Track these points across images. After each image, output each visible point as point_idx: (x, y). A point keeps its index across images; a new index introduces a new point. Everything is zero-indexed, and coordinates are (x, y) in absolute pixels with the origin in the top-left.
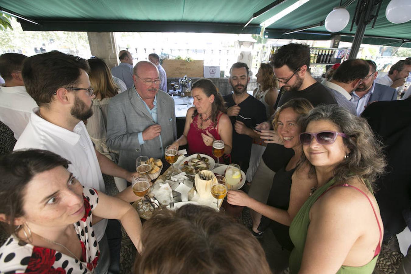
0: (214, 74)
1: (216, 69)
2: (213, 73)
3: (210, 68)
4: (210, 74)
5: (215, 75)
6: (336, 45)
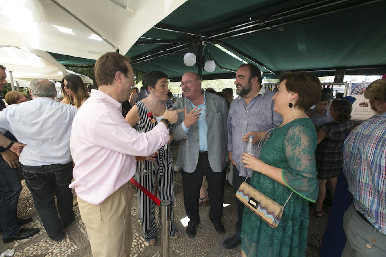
6: (338, 80)
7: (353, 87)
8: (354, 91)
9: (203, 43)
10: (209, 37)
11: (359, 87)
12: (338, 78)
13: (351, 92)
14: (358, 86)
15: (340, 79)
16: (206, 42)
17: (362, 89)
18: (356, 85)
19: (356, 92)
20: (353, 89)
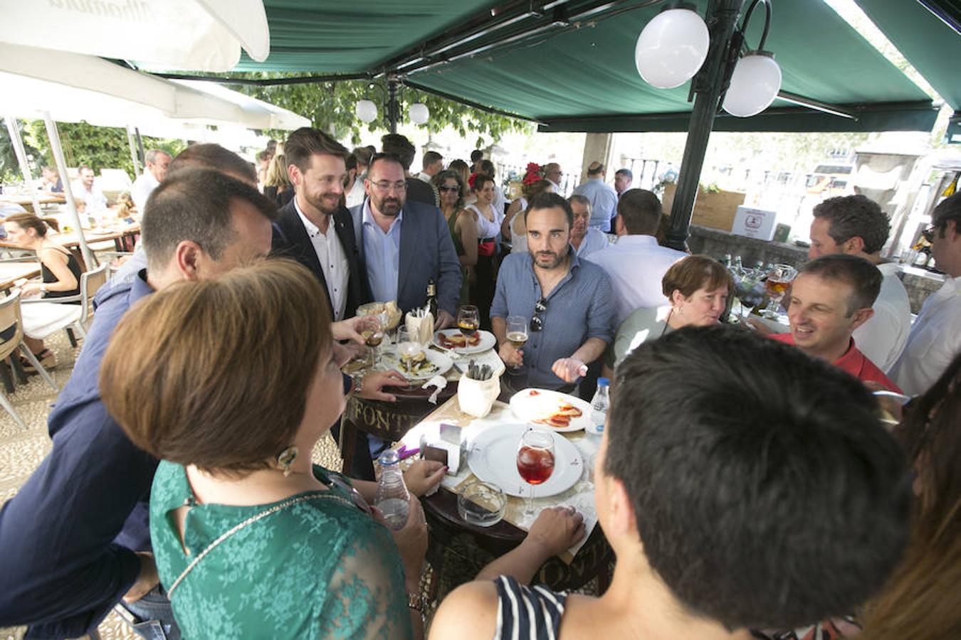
0: (754, 229)
1: (763, 217)
2: (754, 227)
3: (749, 212)
4: (745, 227)
5: (756, 231)
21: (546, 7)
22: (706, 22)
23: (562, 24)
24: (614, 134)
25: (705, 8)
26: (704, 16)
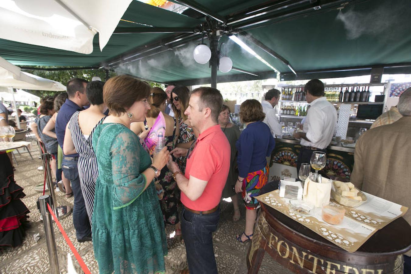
6: (376, 80)
7: (393, 88)
8: (394, 93)
9: (218, 33)
10: (228, 24)
11: (400, 87)
12: (375, 77)
13: (391, 94)
14: (398, 87)
15: (377, 79)
16: (222, 31)
17: (403, 90)
18: (396, 86)
19: (397, 94)
20: (392, 91)
21: (166, 44)
22: (210, 49)
23: (171, 49)
24: (192, 86)
25: (209, 44)
26: (209, 46)
